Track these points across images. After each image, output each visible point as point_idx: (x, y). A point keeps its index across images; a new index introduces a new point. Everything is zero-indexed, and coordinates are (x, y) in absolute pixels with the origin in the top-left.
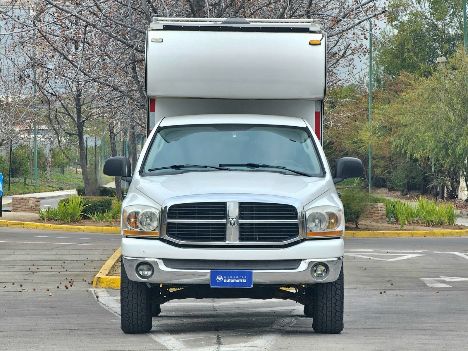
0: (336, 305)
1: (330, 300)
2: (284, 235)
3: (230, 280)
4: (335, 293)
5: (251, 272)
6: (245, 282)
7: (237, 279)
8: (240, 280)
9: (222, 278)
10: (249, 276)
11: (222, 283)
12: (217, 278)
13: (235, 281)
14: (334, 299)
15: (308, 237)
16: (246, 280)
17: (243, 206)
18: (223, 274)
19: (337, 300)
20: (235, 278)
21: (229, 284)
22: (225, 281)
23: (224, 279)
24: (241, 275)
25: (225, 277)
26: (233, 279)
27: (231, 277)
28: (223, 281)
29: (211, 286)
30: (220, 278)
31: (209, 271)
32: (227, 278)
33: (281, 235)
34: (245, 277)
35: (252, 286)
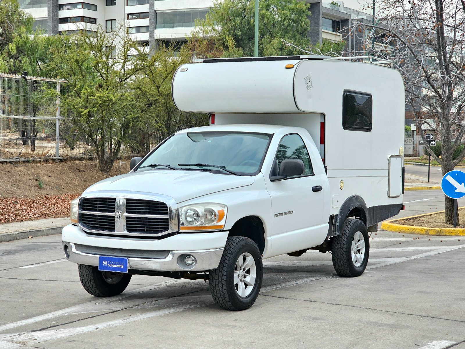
0: (222, 289)
1: (218, 284)
2: (161, 228)
3: (112, 265)
4: (221, 279)
5: (126, 260)
6: (122, 267)
7: (117, 265)
8: (119, 266)
9: (106, 263)
10: (125, 262)
11: (107, 267)
12: (104, 263)
13: (115, 266)
14: (220, 283)
15: (181, 231)
16: (123, 266)
17: (130, 202)
18: (108, 260)
19: (223, 284)
20: (116, 264)
21: (111, 268)
22: (109, 265)
23: (108, 264)
24: (120, 261)
25: (109, 262)
26: (114, 264)
27: (113, 263)
28: (107, 265)
29: (99, 270)
30: (105, 263)
31: (98, 256)
32: (110, 264)
33: (158, 228)
34: (123, 264)
35: (127, 272)
